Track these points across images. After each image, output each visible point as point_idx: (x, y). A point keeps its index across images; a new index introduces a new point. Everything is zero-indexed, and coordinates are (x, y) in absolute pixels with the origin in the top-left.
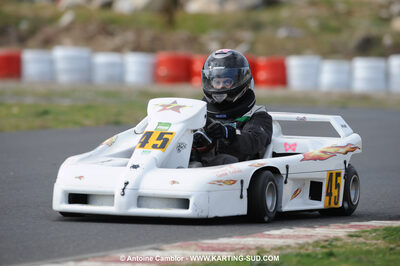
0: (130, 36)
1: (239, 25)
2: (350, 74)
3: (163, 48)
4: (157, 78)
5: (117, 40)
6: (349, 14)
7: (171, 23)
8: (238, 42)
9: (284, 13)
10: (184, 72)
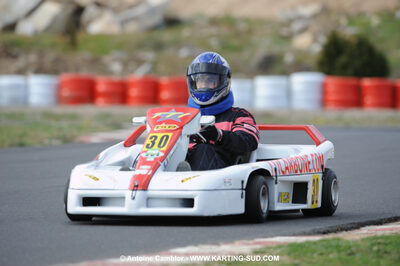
0: (33, 58)
1: (141, 46)
2: (252, 91)
3: (66, 70)
4: (60, 100)
5: (20, 63)
6: (250, 32)
7: (73, 44)
8: (140, 62)
9: (185, 32)
10: (87, 92)
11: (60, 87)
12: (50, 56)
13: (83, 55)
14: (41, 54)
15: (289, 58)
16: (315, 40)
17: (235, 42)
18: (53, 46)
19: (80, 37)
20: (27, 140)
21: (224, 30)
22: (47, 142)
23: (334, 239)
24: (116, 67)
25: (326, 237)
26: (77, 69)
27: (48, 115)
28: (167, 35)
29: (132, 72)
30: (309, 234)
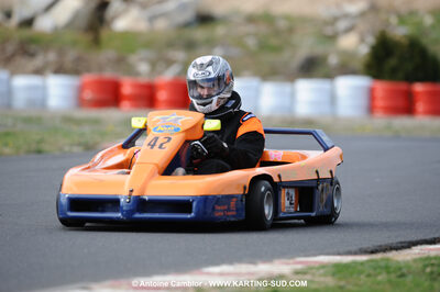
0: (52, 56)
1: (171, 44)
2: (293, 95)
3: (89, 70)
4: (82, 103)
5: (38, 61)
6: (291, 30)
7: (96, 42)
8: (169, 63)
9: (220, 31)
10: (111, 95)
11: (81, 89)
12: (71, 55)
13: (107, 54)
14: (61, 53)
15: (333, 60)
16: (362, 40)
17: (274, 41)
18: (74, 43)
19: (104, 34)
20: (45, 147)
21: (263, 29)
22: (67, 149)
23: (382, 259)
24: (144, 68)
25: (374, 257)
26: (101, 68)
27: (68, 119)
28: (200, 33)
29: (160, 73)
30: (355, 253)
